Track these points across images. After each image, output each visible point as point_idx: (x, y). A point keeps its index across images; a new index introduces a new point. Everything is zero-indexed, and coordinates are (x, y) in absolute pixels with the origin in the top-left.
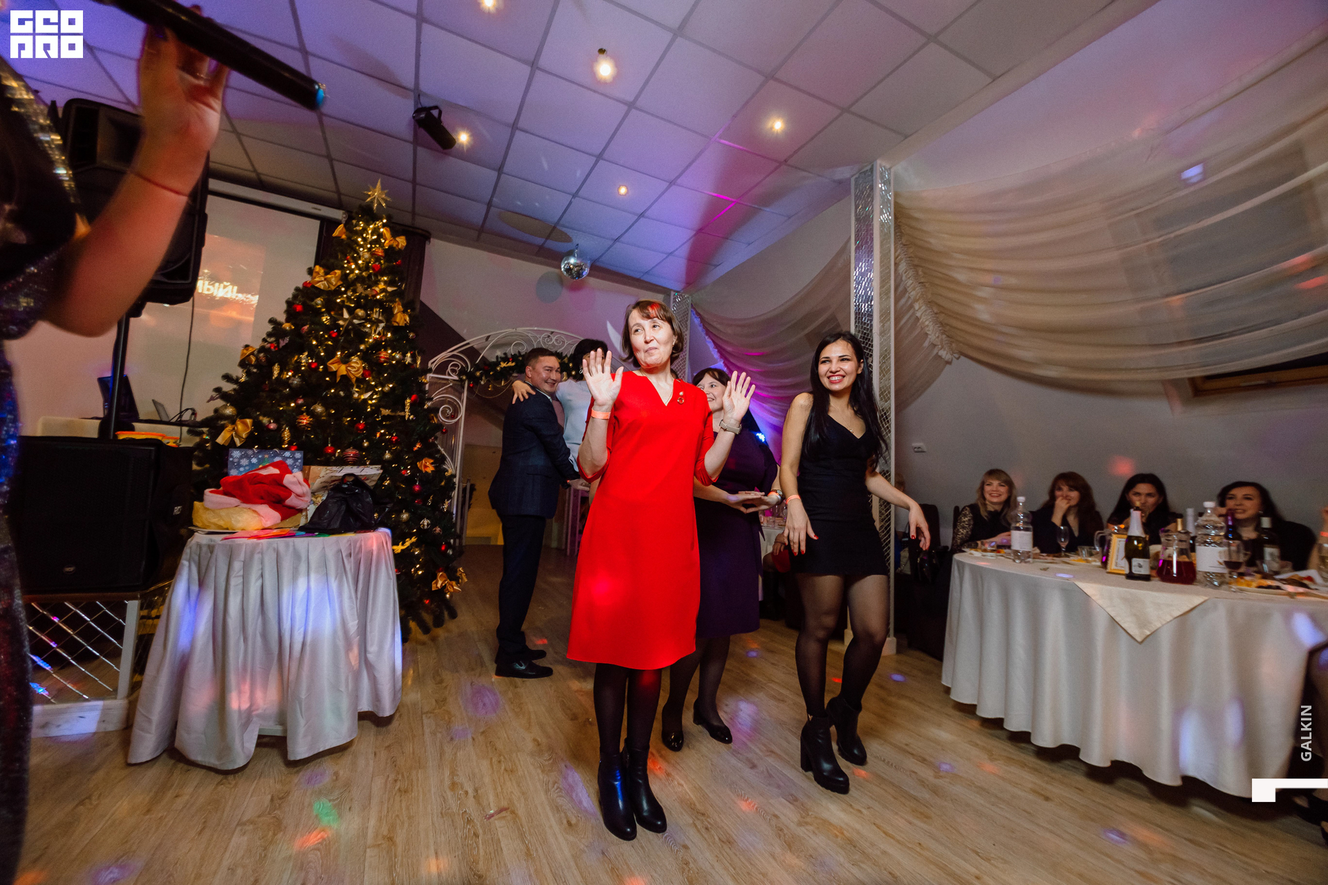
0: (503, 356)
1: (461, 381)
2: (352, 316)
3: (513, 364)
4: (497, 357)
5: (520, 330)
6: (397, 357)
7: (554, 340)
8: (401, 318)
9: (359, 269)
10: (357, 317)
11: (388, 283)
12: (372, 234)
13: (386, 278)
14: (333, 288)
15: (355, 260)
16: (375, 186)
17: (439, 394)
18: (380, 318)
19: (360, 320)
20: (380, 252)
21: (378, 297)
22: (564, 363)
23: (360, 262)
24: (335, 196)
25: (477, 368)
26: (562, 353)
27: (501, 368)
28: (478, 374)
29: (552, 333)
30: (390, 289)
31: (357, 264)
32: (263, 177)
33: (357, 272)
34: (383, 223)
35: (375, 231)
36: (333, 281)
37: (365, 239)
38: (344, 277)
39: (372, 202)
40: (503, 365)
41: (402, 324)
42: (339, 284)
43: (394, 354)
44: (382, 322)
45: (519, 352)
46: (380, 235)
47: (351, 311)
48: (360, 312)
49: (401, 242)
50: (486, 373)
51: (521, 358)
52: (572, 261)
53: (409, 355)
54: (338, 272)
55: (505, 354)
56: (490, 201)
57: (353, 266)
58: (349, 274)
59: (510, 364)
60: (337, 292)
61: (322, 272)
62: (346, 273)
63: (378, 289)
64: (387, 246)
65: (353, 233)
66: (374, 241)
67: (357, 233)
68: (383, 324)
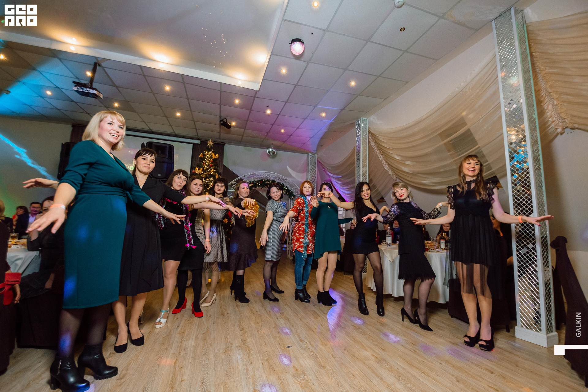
3: (253, 185)
5: (255, 173)
7: (266, 175)
10: (207, 181)
11: (214, 169)
12: (210, 155)
13: (213, 167)
14: (200, 173)
15: (205, 164)
16: (209, 141)
20: (211, 160)
21: (212, 173)
22: (270, 183)
23: (207, 164)
24: (197, 137)
29: (266, 173)
30: (214, 170)
31: (206, 165)
32: (176, 134)
33: (206, 167)
34: (213, 152)
35: (210, 154)
36: (200, 171)
37: (207, 157)
38: (203, 170)
39: (209, 146)
42: (202, 172)
45: (255, 180)
46: (212, 155)
47: (205, 179)
48: (207, 179)
49: (217, 156)
52: (270, 150)
54: (202, 169)
56: (243, 135)
61: (198, 169)
62: (203, 168)
63: (211, 171)
64: (213, 157)
65: (204, 155)
66: (210, 157)
67: (205, 155)
68: (213, 181)
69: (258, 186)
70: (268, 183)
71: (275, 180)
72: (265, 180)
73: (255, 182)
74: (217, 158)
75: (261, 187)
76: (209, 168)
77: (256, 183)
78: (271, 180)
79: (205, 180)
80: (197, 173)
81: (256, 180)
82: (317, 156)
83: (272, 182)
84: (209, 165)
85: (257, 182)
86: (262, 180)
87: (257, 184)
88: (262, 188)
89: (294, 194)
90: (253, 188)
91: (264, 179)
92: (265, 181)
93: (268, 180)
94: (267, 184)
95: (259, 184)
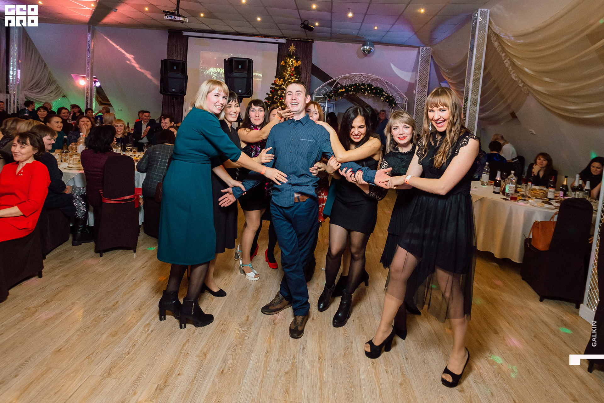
0: (341, 86)
1: (325, 98)
5: (347, 75)
7: (362, 78)
11: (296, 78)
13: (295, 76)
14: (281, 84)
15: (286, 72)
16: (291, 45)
20: (293, 69)
22: (365, 88)
23: (288, 72)
24: (282, 34)
25: (331, 92)
26: (365, 83)
27: (340, 92)
28: (331, 95)
29: (361, 75)
31: (287, 74)
33: (287, 76)
34: (294, 58)
35: (292, 62)
36: (281, 82)
37: (289, 65)
38: (284, 80)
39: (291, 51)
40: (340, 90)
46: (294, 63)
49: (299, 62)
50: (334, 94)
51: (347, 88)
52: (366, 47)
54: (282, 79)
56: (331, 32)
59: (344, 90)
61: (278, 80)
62: (285, 77)
64: (295, 66)
65: (285, 63)
66: (291, 65)
67: (287, 63)
69: (351, 91)
70: (363, 87)
71: (373, 84)
72: (359, 84)
73: (348, 86)
74: (299, 66)
76: (290, 77)
78: (367, 84)
80: (278, 84)
82: (431, 50)
83: (368, 87)
84: (290, 75)
86: (356, 84)
87: (350, 89)
89: (395, 102)
90: (345, 94)
91: (359, 82)
92: (359, 85)
93: (363, 85)
94: (362, 89)
95: (352, 88)
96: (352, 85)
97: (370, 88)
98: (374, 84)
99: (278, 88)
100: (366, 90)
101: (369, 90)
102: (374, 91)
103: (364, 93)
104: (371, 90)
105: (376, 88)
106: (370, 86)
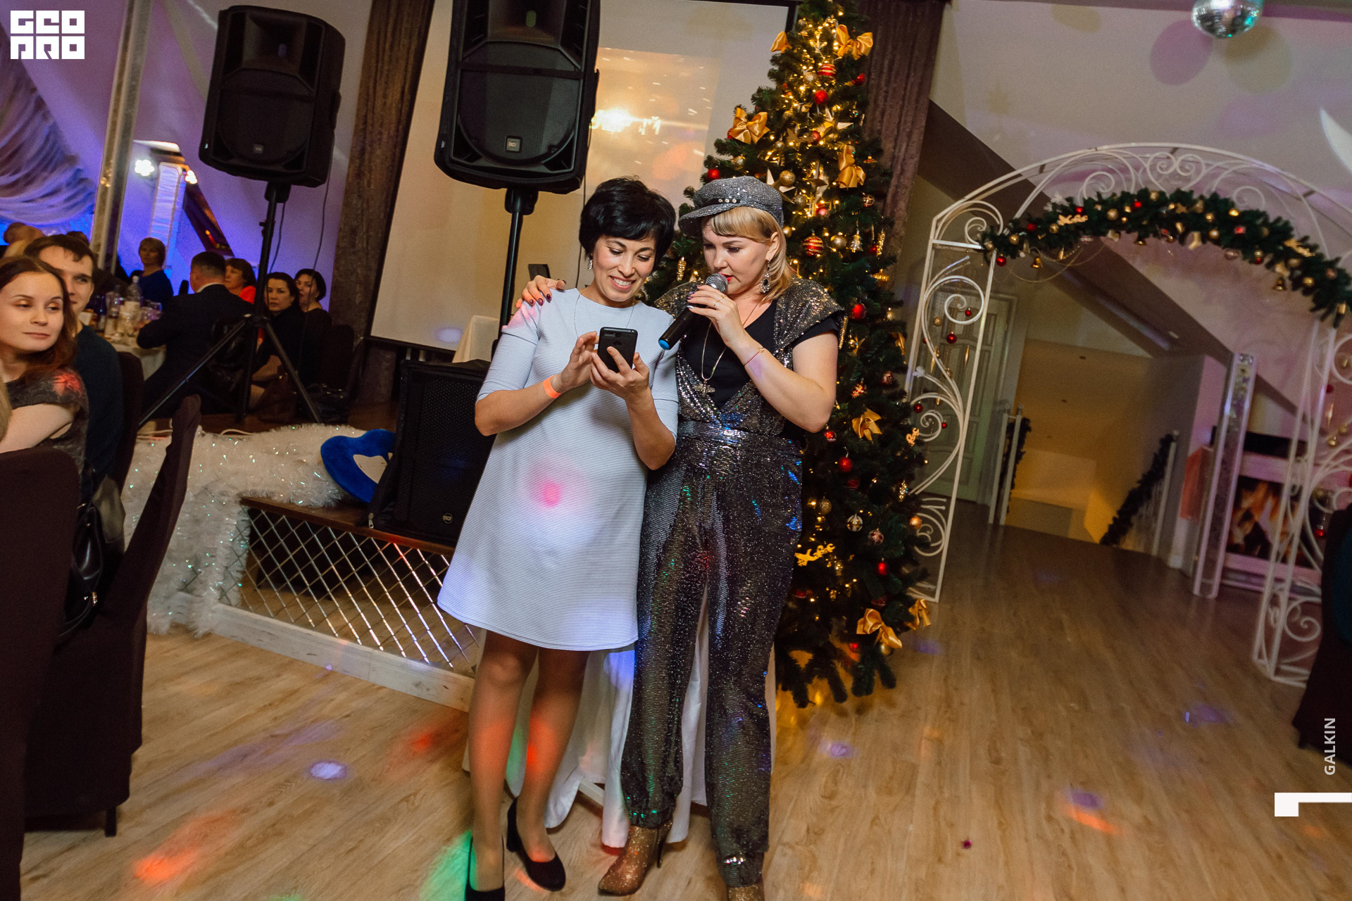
0: (1066, 204)
1: (985, 252)
2: (777, 182)
3: (1084, 219)
4: (1055, 205)
5: (1104, 149)
6: (838, 241)
7: (1177, 166)
8: (851, 175)
9: (800, 101)
10: (783, 183)
11: (840, 117)
12: (822, 40)
13: (836, 109)
14: (756, 139)
15: (792, 87)
17: (945, 275)
18: (822, 178)
19: (789, 186)
20: (830, 68)
21: (821, 143)
22: (1195, 214)
23: (802, 89)
25: (1016, 227)
26: (1192, 192)
27: (1060, 226)
28: (1014, 239)
29: (1174, 151)
30: (842, 126)
31: (796, 94)
33: (796, 104)
34: (838, 18)
35: (826, 33)
36: (756, 129)
38: (776, 119)
40: (1063, 220)
41: (852, 185)
42: (765, 132)
43: (832, 238)
44: (821, 183)
45: (1099, 195)
46: (832, 39)
48: (788, 176)
49: (866, 40)
50: (1031, 237)
51: (1099, 208)
53: (857, 237)
54: (763, 114)
55: (1070, 200)
57: (791, 97)
58: (783, 111)
59: (1079, 219)
60: (764, 144)
63: (821, 130)
65: (795, 42)
66: (825, 49)
67: (802, 41)
68: (824, 188)
69: (1117, 226)
70: (1182, 209)
71: (1234, 196)
72: (1161, 194)
73: (1101, 202)
74: (862, 56)
75: (1135, 234)
76: (812, 110)
77: (1105, 211)
78: (1202, 197)
79: (776, 177)
80: (741, 138)
81: (1106, 195)
83: (1206, 210)
84: (811, 99)
85: (1108, 204)
86: (1144, 194)
87: (1112, 214)
88: (1140, 238)
90: (1085, 240)
91: (1159, 185)
92: (1163, 200)
93: (1181, 197)
94: (1174, 217)
95: (1121, 213)
96: (1126, 197)
97: (1217, 216)
98: (1244, 200)
99: (740, 160)
100: (1195, 222)
101: (1213, 225)
102: (1242, 230)
103: (1182, 239)
104: (1225, 222)
105: (1250, 217)
106: (1218, 204)
